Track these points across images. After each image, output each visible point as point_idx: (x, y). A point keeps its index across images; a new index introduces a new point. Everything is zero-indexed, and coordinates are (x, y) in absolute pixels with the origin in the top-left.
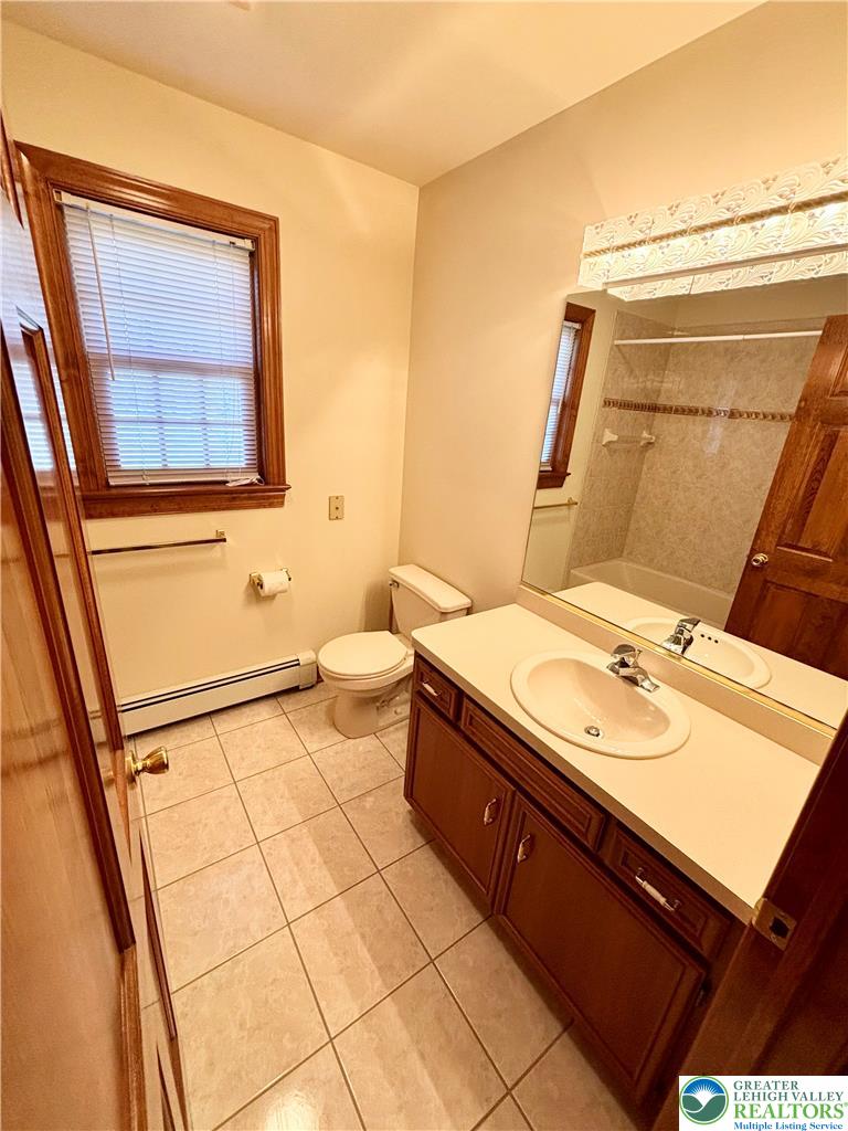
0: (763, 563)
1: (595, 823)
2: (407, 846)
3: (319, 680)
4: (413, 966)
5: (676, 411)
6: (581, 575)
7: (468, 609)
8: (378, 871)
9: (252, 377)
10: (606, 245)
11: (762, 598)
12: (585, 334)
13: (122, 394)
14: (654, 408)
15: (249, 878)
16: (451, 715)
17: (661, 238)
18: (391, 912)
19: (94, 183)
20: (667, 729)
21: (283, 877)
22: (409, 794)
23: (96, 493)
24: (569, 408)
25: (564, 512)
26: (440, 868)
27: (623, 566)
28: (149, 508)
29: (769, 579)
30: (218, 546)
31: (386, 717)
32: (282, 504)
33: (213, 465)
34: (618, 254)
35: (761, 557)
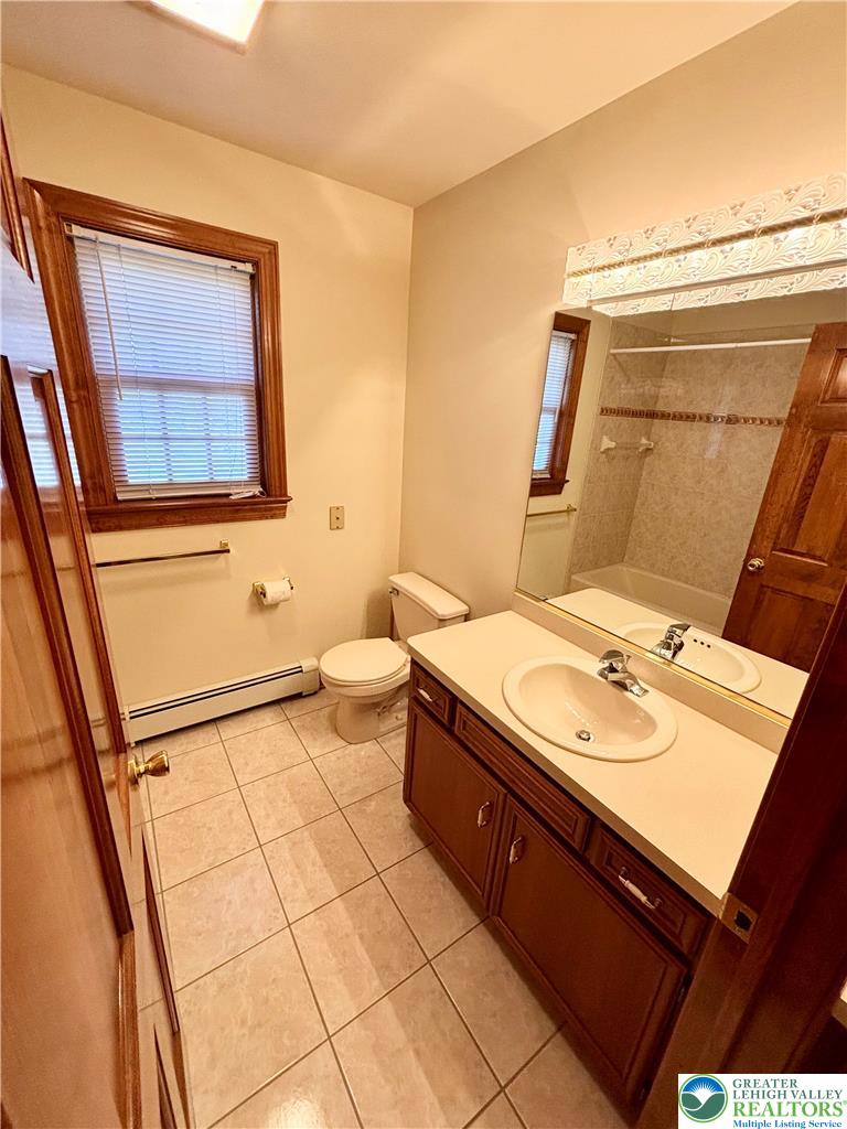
0: (759, 568)
1: (580, 825)
2: (406, 849)
3: (322, 687)
4: (410, 967)
5: (674, 418)
6: (582, 581)
7: (466, 615)
8: (378, 874)
9: (254, 394)
10: (587, 265)
11: (759, 602)
12: (581, 346)
13: (129, 414)
14: (652, 415)
15: (252, 881)
16: (445, 720)
17: (638, 260)
18: (390, 914)
19: (104, 216)
20: (654, 731)
21: (285, 880)
22: (408, 799)
23: (106, 508)
24: (566, 417)
25: (563, 519)
26: (437, 871)
27: (625, 571)
28: (154, 521)
29: (764, 583)
30: (223, 556)
31: (387, 722)
32: (284, 515)
33: (217, 479)
34: (598, 275)
35: (757, 562)
